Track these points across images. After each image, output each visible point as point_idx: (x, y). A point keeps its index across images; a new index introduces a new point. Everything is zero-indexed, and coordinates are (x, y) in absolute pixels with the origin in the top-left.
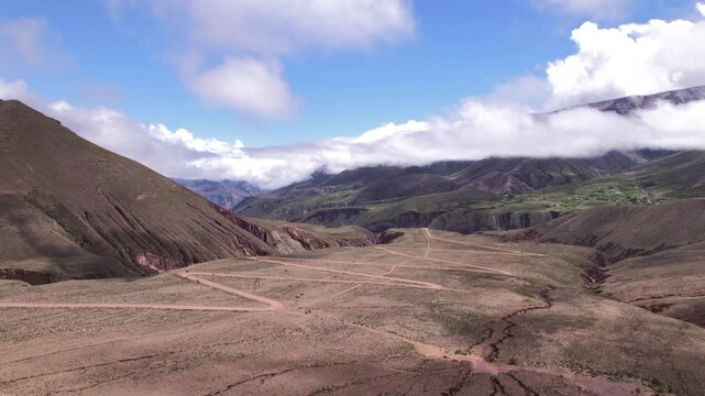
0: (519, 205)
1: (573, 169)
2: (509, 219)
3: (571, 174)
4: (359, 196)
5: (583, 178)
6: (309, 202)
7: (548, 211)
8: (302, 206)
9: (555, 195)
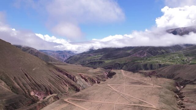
0: (149, 61)
1: (164, 50)
2: (146, 66)
3: (164, 51)
4: (103, 57)
5: (167, 52)
6: (88, 59)
7: (158, 63)
8: (86, 60)
9: (160, 58)
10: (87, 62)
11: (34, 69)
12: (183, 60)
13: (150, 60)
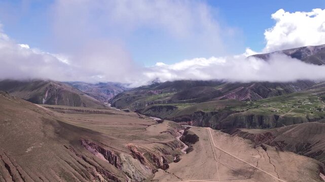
0: (256, 110)
1: (282, 87)
3: (281, 89)
4: (174, 97)
5: (287, 91)
6: (148, 99)
7: (273, 114)
8: (145, 102)
9: (275, 103)
10: (146, 105)
11: (29, 150)
12: (320, 109)
13: (257, 107)
